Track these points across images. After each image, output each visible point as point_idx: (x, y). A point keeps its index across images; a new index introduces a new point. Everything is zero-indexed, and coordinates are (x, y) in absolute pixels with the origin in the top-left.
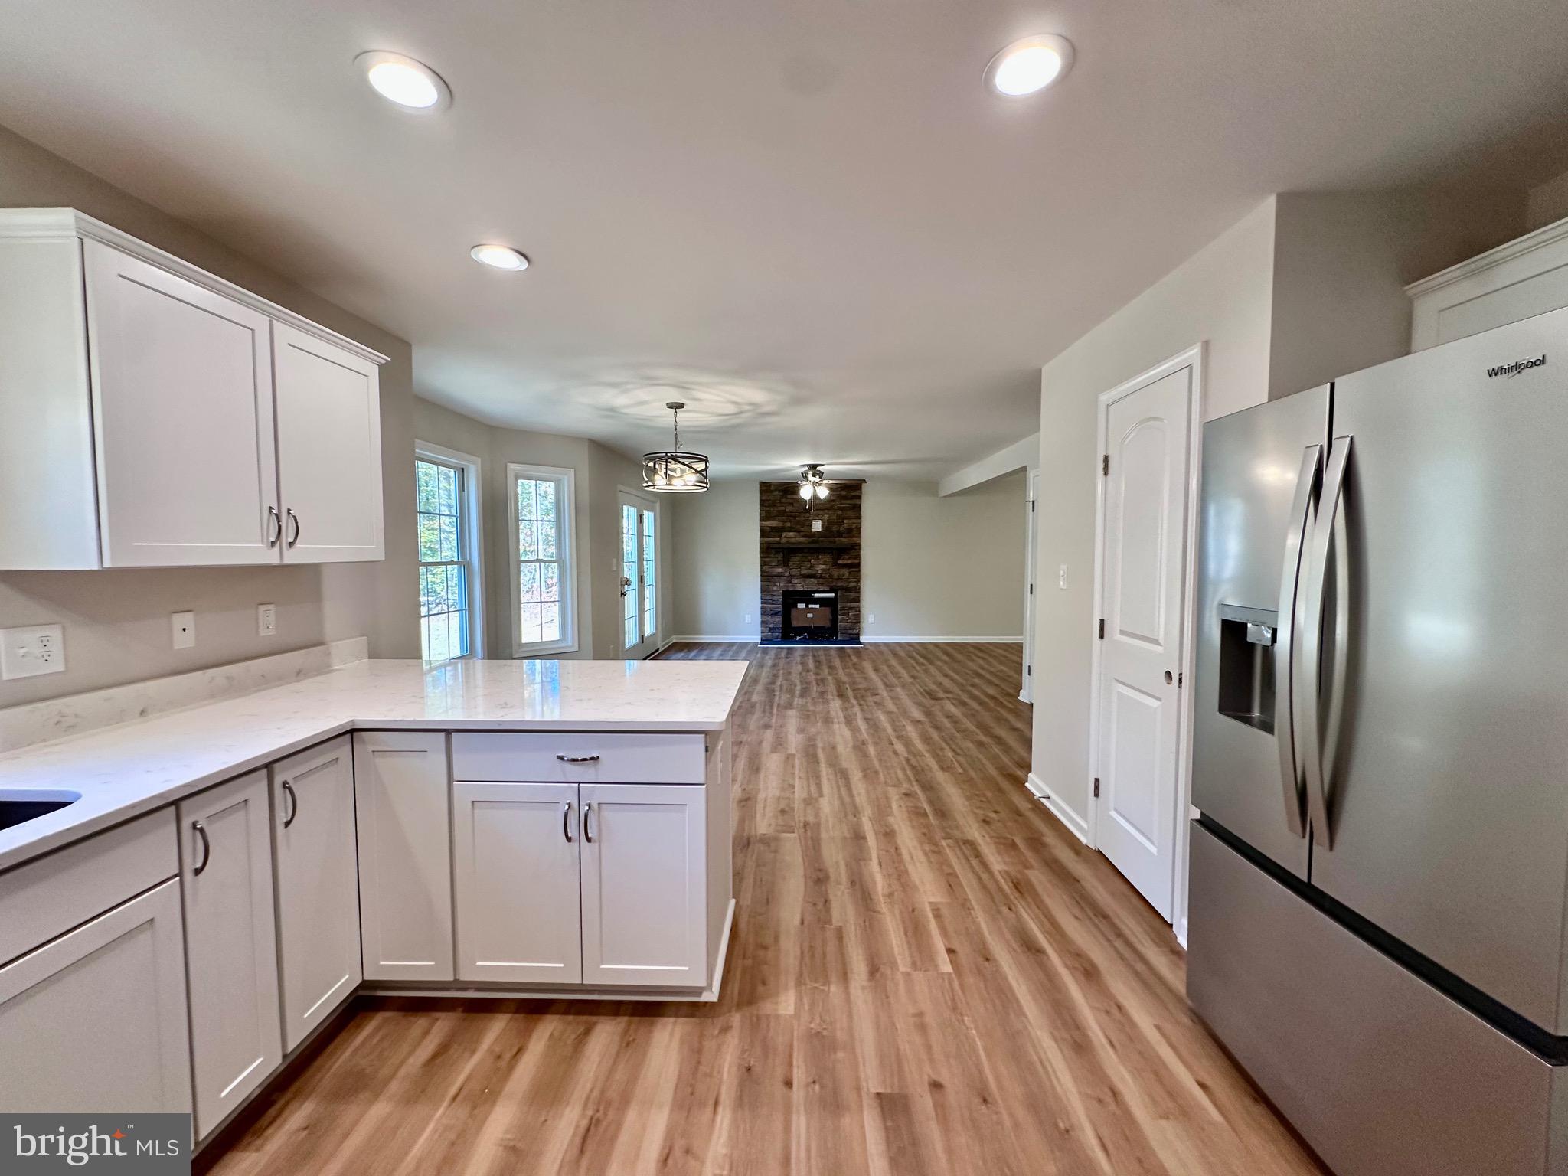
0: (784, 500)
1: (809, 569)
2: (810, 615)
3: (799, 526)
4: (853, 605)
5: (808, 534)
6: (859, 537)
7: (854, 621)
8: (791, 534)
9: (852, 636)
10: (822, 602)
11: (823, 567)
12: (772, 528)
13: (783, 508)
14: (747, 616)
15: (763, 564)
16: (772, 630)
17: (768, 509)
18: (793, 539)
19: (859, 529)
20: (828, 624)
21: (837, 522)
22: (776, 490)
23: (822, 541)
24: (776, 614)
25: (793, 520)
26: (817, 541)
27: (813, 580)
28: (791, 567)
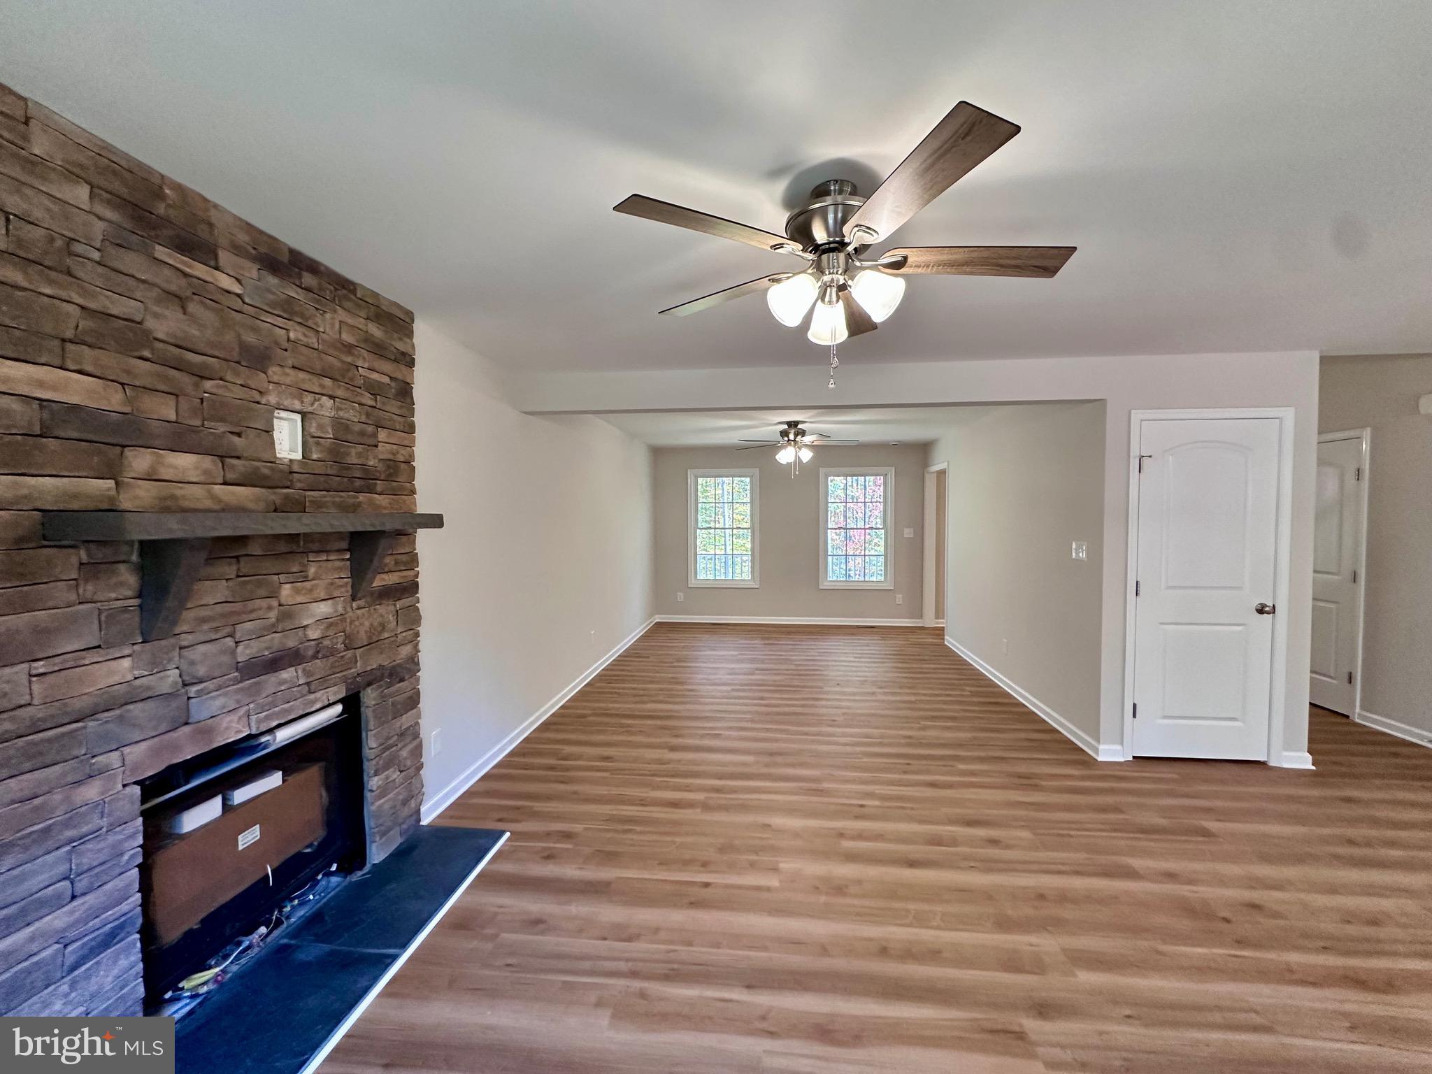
0: (131, 262)
2: (249, 837)
3: (222, 428)
5: (254, 469)
8: (184, 463)
10: (293, 755)
11: (324, 609)
18: (197, 491)
19: (409, 462)
23: (318, 505)
25: (190, 389)
26: (299, 507)
27: (287, 674)
28: (186, 640)
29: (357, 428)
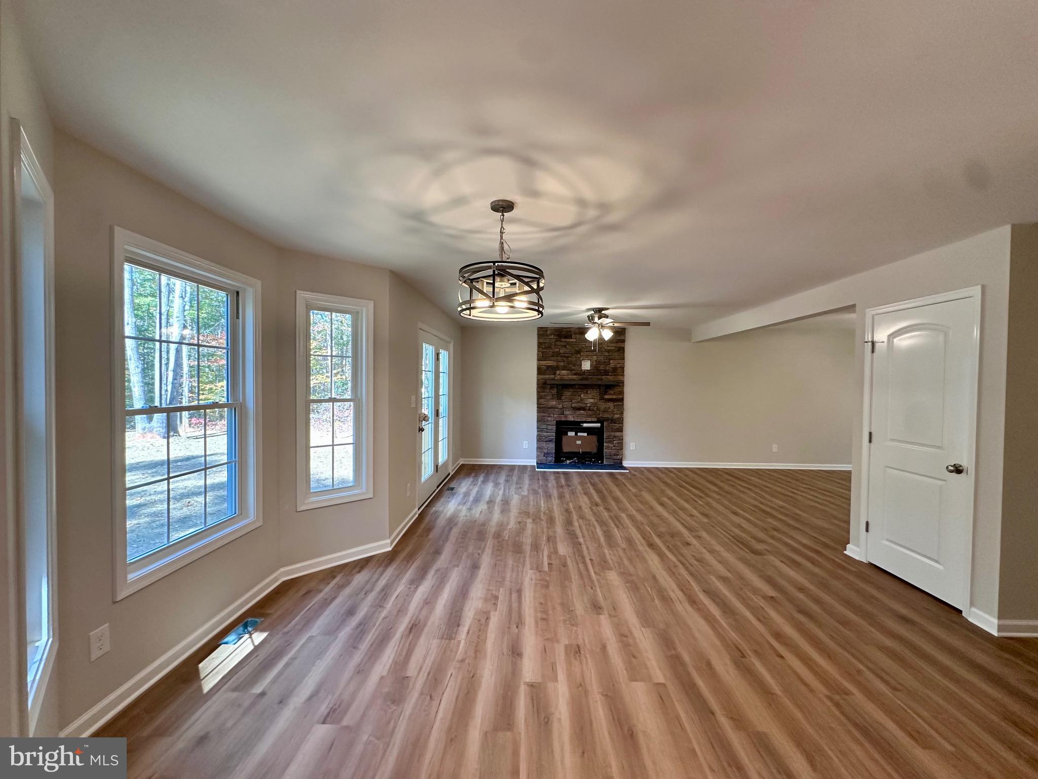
0: (558, 343)
1: (579, 402)
2: (579, 442)
3: (571, 366)
4: (617, 434)
5: (579, 372)
6: (623, 375)
7: (618, 448)
8: (564, 372)
9: (615, 461)
10: (589, 431)
11: (592, 401)
12: (548, 367)
13: (558, 350)
14: (525, 442)
15: (539, 398)
16: (546, 455)
17: (544, 350)
18: (566, 377)
19: (623, 368)
20: (595, 451)
21: (604, 362)
22: (551, 335)
23: (591, 378)
24: (550, 441)
25: (566, 360)
26: (586, 379)
27: (582, 412)
28: (563, 401)
29: (603, 361)
